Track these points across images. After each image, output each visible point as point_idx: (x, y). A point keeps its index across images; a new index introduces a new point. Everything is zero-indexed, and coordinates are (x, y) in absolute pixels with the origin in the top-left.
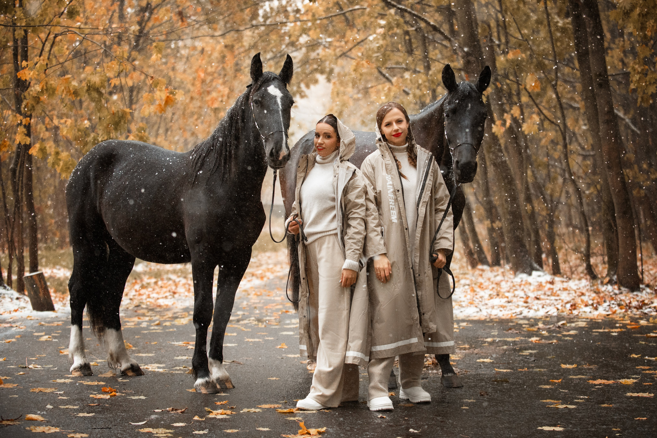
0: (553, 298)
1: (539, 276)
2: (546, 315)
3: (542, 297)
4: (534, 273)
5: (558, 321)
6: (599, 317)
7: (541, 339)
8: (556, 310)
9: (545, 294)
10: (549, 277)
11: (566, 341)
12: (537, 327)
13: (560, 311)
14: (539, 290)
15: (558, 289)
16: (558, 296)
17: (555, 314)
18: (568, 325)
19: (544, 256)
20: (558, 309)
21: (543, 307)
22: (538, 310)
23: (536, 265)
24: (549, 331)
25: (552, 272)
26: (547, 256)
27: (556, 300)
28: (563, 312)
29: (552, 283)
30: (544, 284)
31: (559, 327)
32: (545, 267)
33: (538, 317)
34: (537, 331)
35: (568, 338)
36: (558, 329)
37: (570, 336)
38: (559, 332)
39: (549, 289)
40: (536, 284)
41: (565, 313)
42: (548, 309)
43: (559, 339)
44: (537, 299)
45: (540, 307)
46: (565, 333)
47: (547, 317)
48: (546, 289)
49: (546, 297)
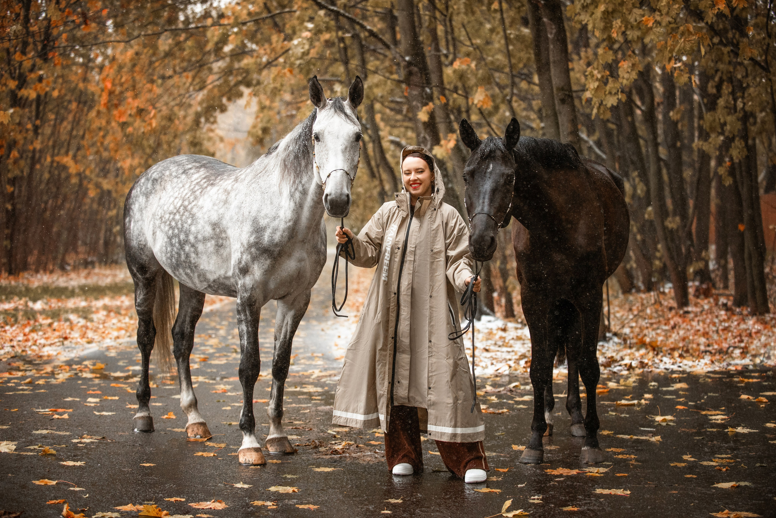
0: (505, 349)
1: (489, 321)
2: (496, 373)
3: (492, 348)
4: (484, 318)
5: (510, 382)
6: (560, 377)
7: (488, 408)
8: (507, 368)
9: (495, 344)
10: (500, 323)
11: (519, 410)
12: (484, 390)
13: (512, 369)
14: (488, 339)
15: (511, 337)
16: (511, 346)
17: (507, 372)
18: (522, 387)
19: (495, 295)
20: (510, 367)
21: (492, 364)
22: (486, 367)
23: (485, 309)
24: (499, 396)
25: (504, 313)
26: (500, 295)
27: (509, 352)
28: (516, 370)
29: (504, 330)
30: (495, 332)
31: (511, 391)
32: (496, 308)
33: (486, 376)
34: (484, 396)
35: (521, 406)
36: (509, 394)
37: (523, 402)
38: (511, 398)
39: (501, 338)
40: (486, 331)
41: (518, 372)
42: (499, 366)
43: (510, 408)
44: (487, 350)
45: (489, 363)
46: (518, 399)
47: (497, 376)
48: (497, 337)
49: (497, 348)
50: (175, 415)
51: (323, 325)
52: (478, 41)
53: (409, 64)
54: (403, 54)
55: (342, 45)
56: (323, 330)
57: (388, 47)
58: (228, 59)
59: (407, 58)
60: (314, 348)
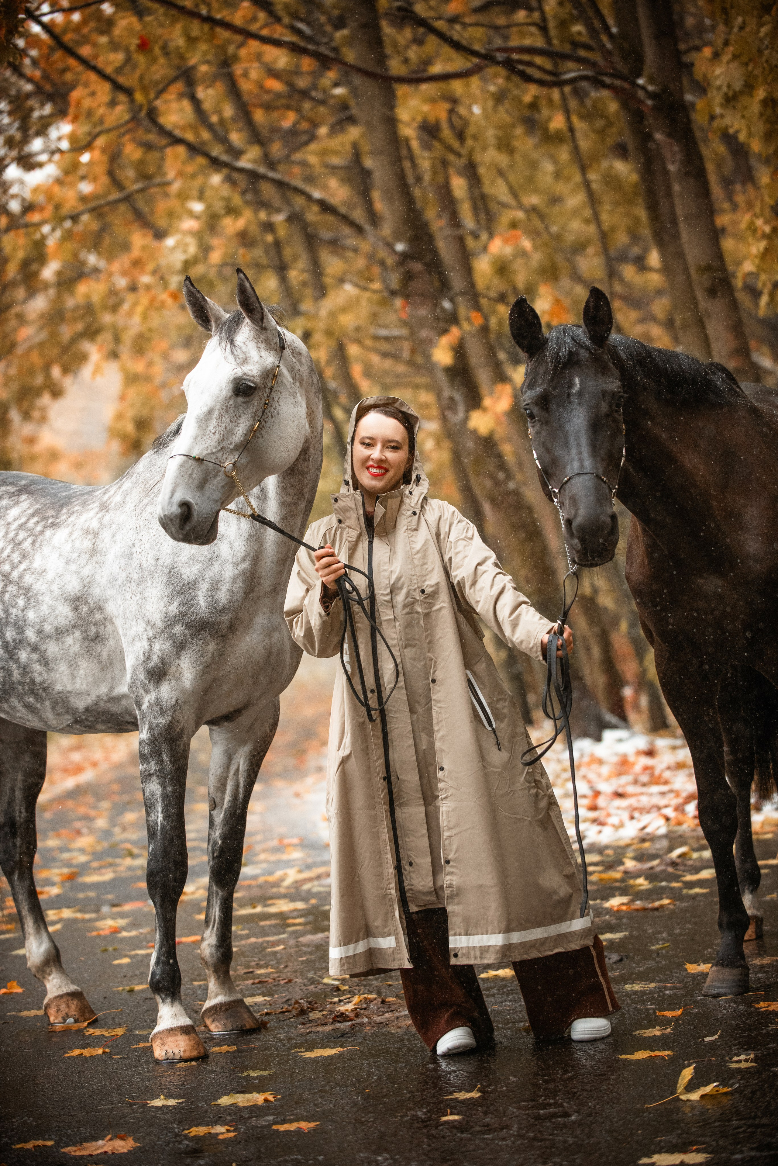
0: (655, 789)
1: (620, 740)
2: (642, 834)
3: (631, 789)
4: (609, 735)
5: (671, 849)
6: (767, 828)
7: (632, 901)
8: (662, 822)
9: (636, 782)
10: (641, 742)
11: (694, 897)
12: (621, 868)
13: (673, 822)
14: (620, 774)
15: (664, 766)
16: (666, 782)
17: (663, 831)
18: (695, 855)
19: (628, 692)
20: (667, 819)
21: (632, 818)
22: (621, 825)
23: (609, 717)
24: (651, 876)
25: (648, 726)
26: (637, 692)
27: (663, 794)
28: (680, 824)
29: (650, 753)
30: (632, 759)
31: (674, 864)
32: (632, 716)
33: (622, 843)
34: (622, 880)
35: (697, 890)
36: (670, 870)
37: (701, 883)
38: (676, 878)
39: (646, 768)
40: (615, 759)
41: (685, 827)
42: (645, 819)
43: (676, 895)
44: (619, 795)
45: (625, 816)
46: (689, 878)
47: (643, 840)
48: (638, 768)
49: (638, 789)
50: (21, 985)
51: (297, 787)
52: (534, 200)
53: (405, 257)
54: (390, 240)
55: (270, 238)
56: (297, 795)
57: (359, 229)
58: (52, 292)
59: (400, 247)
60: (283, 830)
